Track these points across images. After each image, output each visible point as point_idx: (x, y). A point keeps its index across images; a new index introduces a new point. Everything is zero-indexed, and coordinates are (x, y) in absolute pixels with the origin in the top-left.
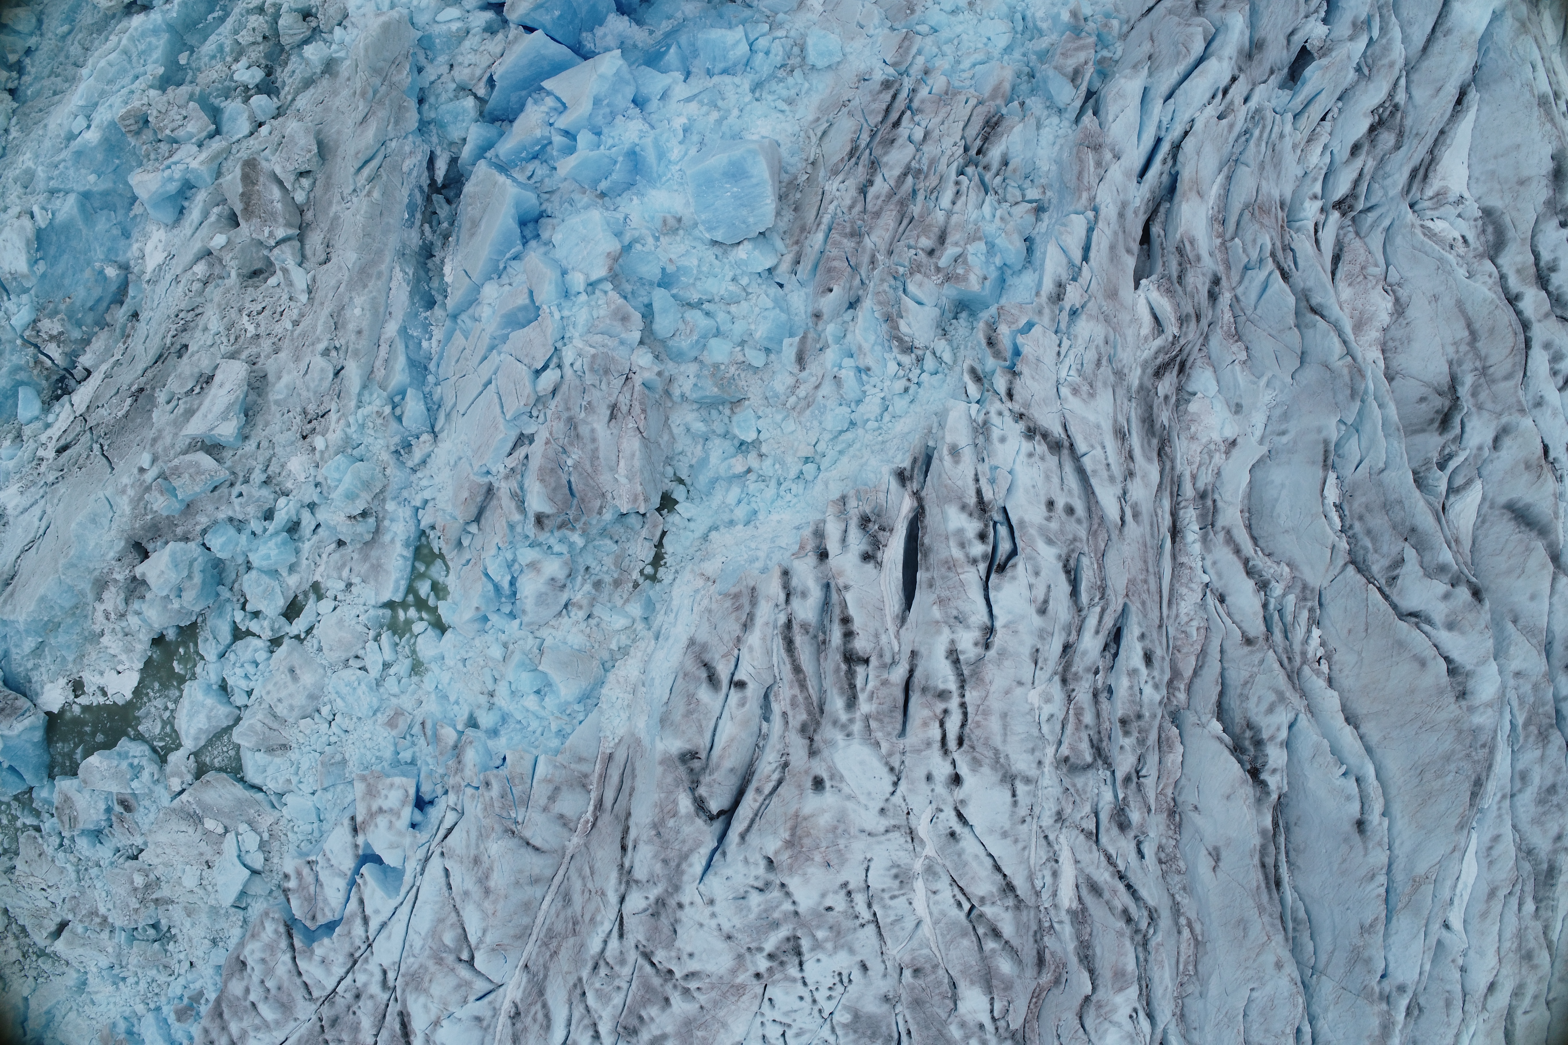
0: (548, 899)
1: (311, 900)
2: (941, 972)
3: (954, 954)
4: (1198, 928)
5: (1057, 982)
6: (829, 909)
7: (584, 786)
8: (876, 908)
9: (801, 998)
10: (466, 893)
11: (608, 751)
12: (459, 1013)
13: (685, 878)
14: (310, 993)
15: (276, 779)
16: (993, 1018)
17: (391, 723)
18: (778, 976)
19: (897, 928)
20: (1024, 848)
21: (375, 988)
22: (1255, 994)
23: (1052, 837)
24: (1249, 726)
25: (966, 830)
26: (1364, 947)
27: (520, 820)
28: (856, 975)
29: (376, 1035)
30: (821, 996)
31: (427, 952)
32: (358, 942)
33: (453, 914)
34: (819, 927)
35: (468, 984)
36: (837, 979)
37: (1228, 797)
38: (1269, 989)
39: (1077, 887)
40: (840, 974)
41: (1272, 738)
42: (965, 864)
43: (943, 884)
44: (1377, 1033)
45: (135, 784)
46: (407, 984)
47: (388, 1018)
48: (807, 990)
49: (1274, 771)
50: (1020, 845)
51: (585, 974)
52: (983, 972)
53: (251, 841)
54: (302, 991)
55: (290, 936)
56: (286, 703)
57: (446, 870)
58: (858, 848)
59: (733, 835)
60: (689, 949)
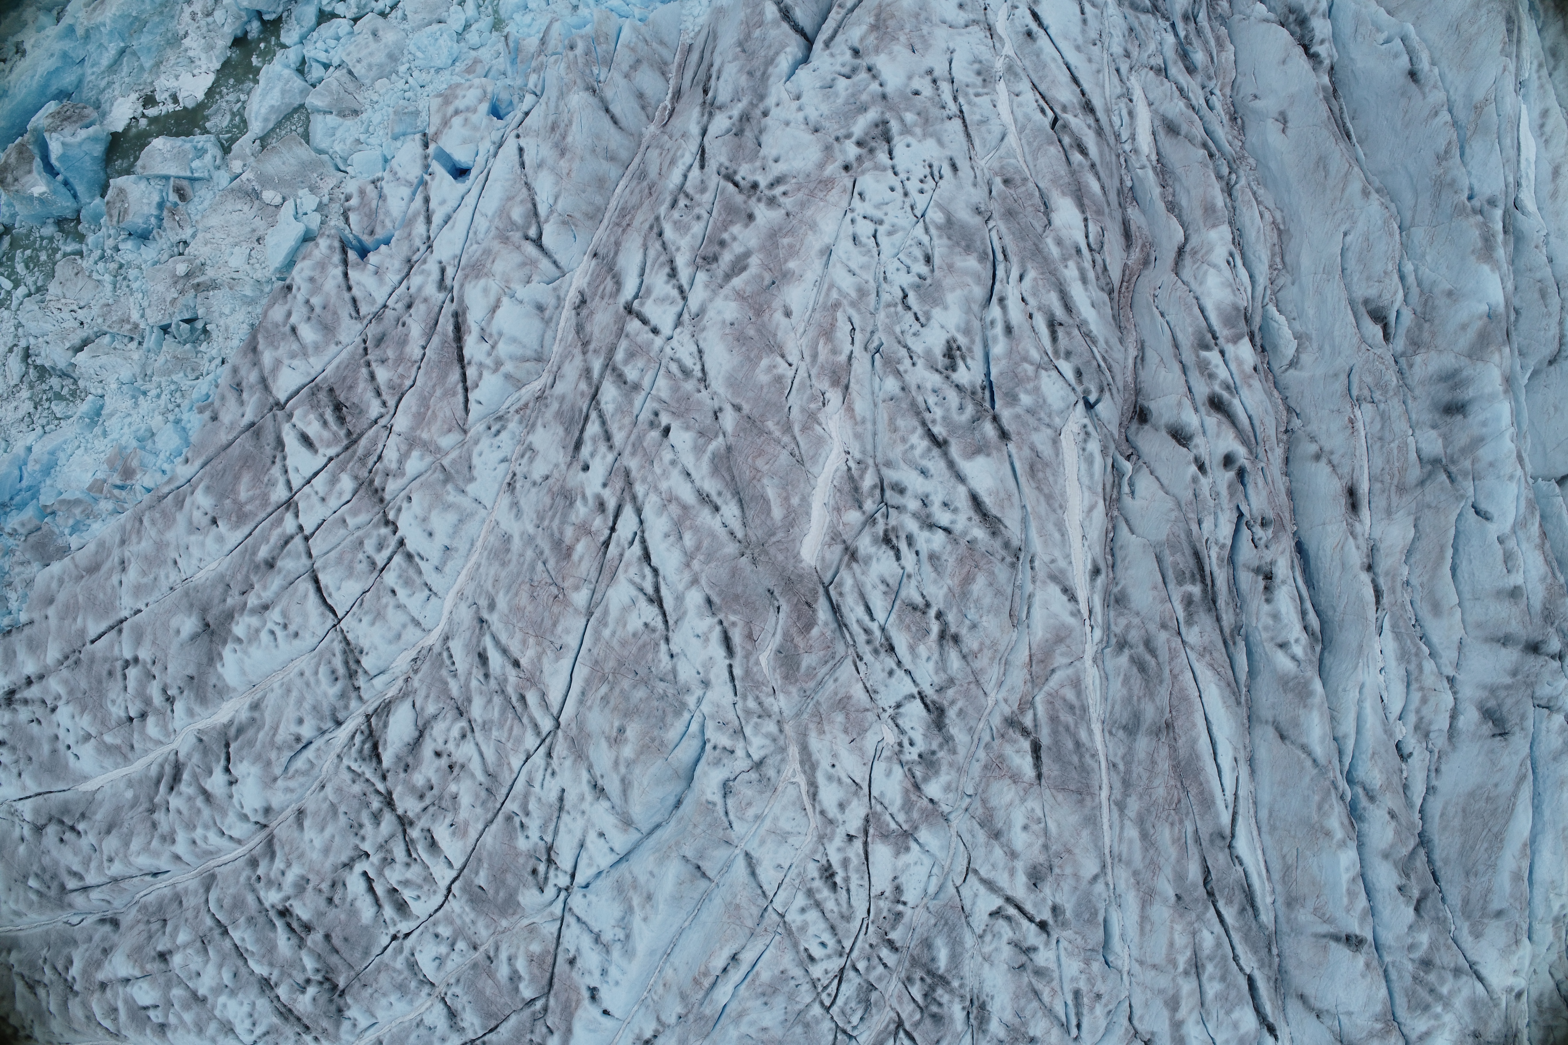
0: (622, 184)
1: (372, 215)
2: (1031, 185)
3: (1042, 161)
4: (1278, 215)
5: (1146, 263)
6: (917, 93)
7: (663, 74)
8: (961, 100)
9: (892, 189)
10: (540, 165)
11: (689, 41)
12: (522, 292)
13: (772, 80)
14: (358, 312)
15: (343, 141)
16: (1089, 245)
17: (470, 70)
18: (867, 164)
19: (983, 128)
20: (1098, 71)
21: (431, 289)
22: (1349, 238)
23: (1124, 69)
24: (1291, 11)
25: (1042, 32)
26: (1445, 173)
27: (602, 78)
28: (946, 170)
29: (424, 348)
30: (913, 186)
31: (493, 232)
32: (418, 242)
33: (524, 191)
34: (907, 110)
35: (533, 263)
36: (928, 170)
37: (1284, 62)
38: (1361, 226)
39: (1154, 133)
40: (930, 166)
41: (1314, 12)
42: (1045, 66)
43: (1025, 86)
44: (1480, 244)
45: (196, 164)
46: (466, 277)
47: (441, 320)
48: (898, 179)
49: (1322, 42)
50: (1095, 66)
51: (663, 210)
52: (1074, 188)
53: (309, 202)
54: (350, 308)
55: (344, 252)
56: (364, 63)
57: (521, 150)
58: (941, 37)
59: (818, 45)
60: (774, 153)
